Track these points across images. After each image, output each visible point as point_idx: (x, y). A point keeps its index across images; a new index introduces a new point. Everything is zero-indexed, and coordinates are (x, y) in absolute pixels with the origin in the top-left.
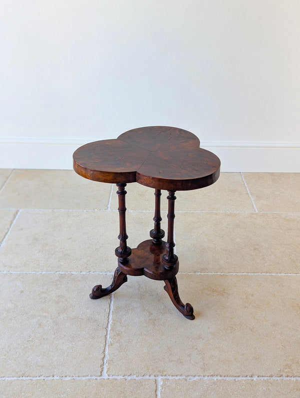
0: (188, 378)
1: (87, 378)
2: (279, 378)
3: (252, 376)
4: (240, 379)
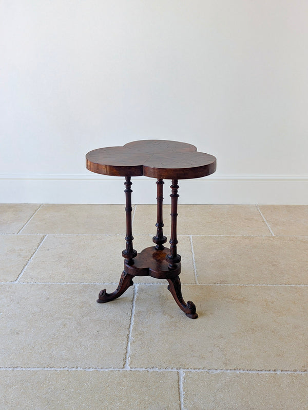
0: (211, 371)
1: (110, 369)
2: (303, 373)
3: (275, 371)
4: (263, 372)
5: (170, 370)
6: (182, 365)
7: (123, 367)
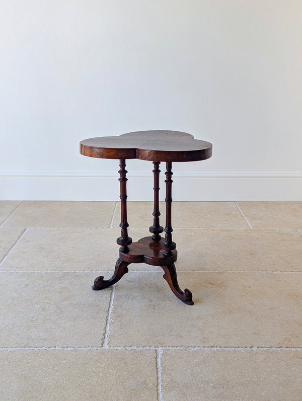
0: (189, 348)
1: (88, 348)
2: (279, 349)
3: (251, 347)
4: (239, 349)
5: (148, 348)
6: (160, 343)
7: (101, 345)
